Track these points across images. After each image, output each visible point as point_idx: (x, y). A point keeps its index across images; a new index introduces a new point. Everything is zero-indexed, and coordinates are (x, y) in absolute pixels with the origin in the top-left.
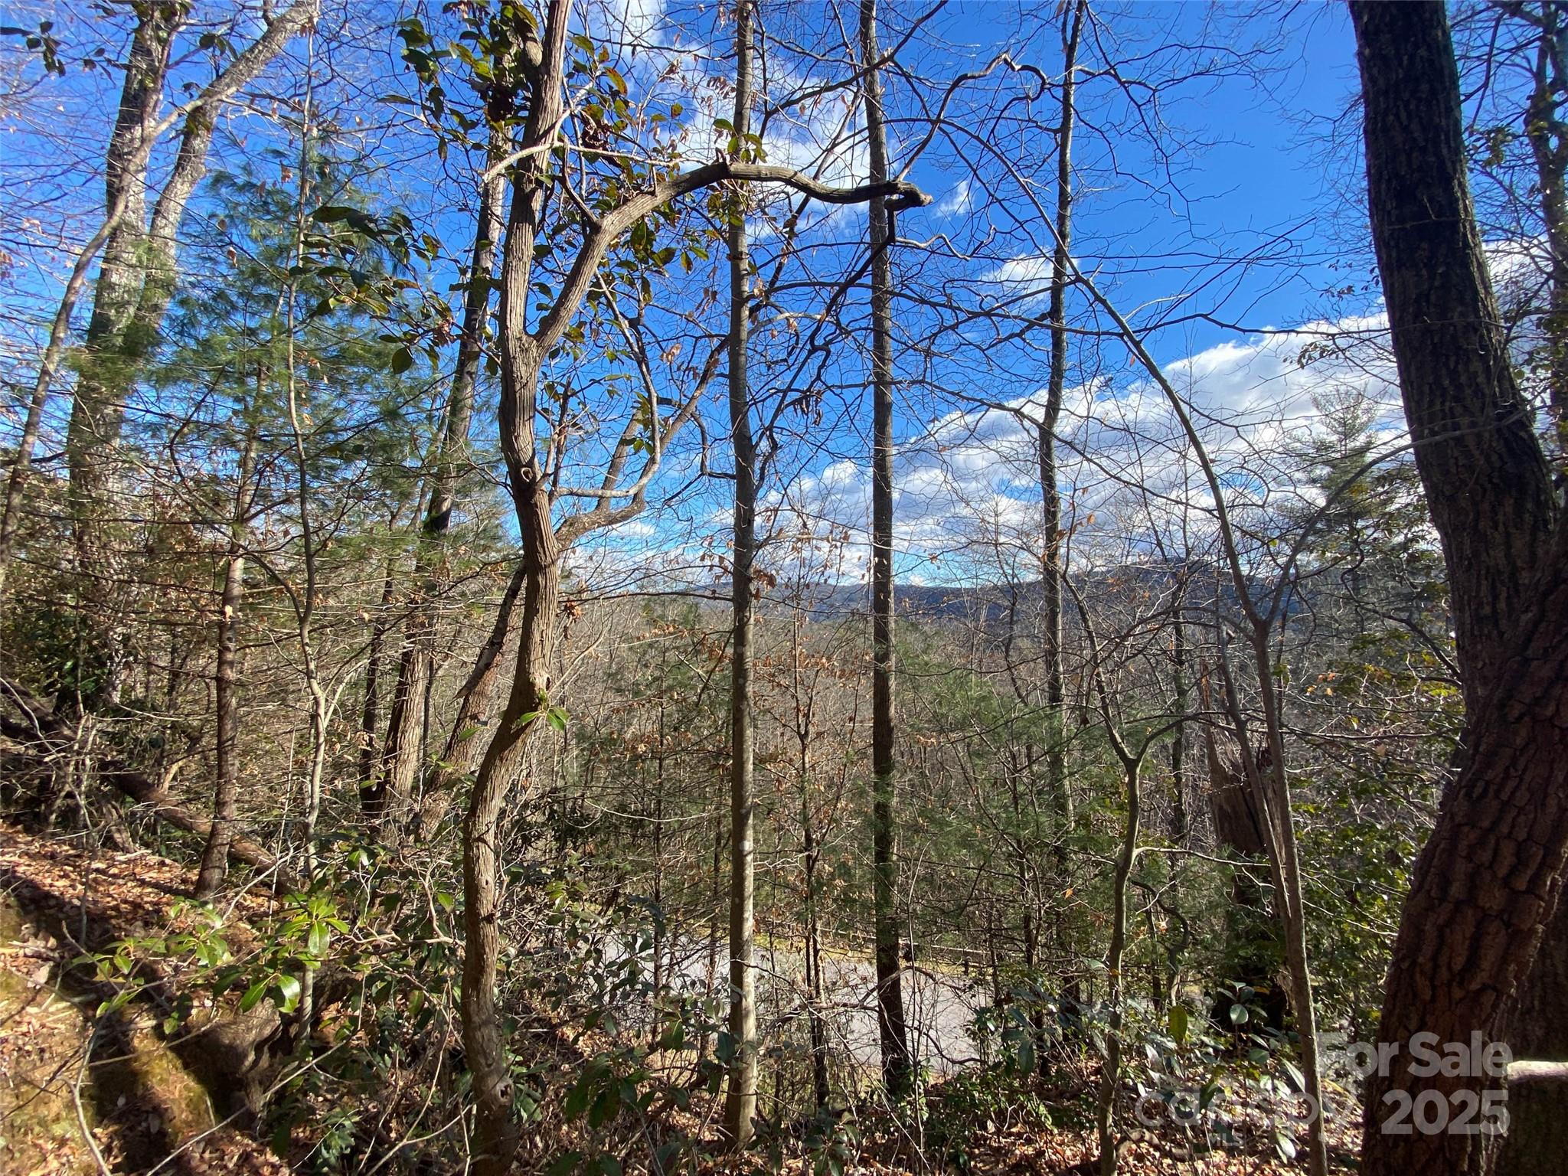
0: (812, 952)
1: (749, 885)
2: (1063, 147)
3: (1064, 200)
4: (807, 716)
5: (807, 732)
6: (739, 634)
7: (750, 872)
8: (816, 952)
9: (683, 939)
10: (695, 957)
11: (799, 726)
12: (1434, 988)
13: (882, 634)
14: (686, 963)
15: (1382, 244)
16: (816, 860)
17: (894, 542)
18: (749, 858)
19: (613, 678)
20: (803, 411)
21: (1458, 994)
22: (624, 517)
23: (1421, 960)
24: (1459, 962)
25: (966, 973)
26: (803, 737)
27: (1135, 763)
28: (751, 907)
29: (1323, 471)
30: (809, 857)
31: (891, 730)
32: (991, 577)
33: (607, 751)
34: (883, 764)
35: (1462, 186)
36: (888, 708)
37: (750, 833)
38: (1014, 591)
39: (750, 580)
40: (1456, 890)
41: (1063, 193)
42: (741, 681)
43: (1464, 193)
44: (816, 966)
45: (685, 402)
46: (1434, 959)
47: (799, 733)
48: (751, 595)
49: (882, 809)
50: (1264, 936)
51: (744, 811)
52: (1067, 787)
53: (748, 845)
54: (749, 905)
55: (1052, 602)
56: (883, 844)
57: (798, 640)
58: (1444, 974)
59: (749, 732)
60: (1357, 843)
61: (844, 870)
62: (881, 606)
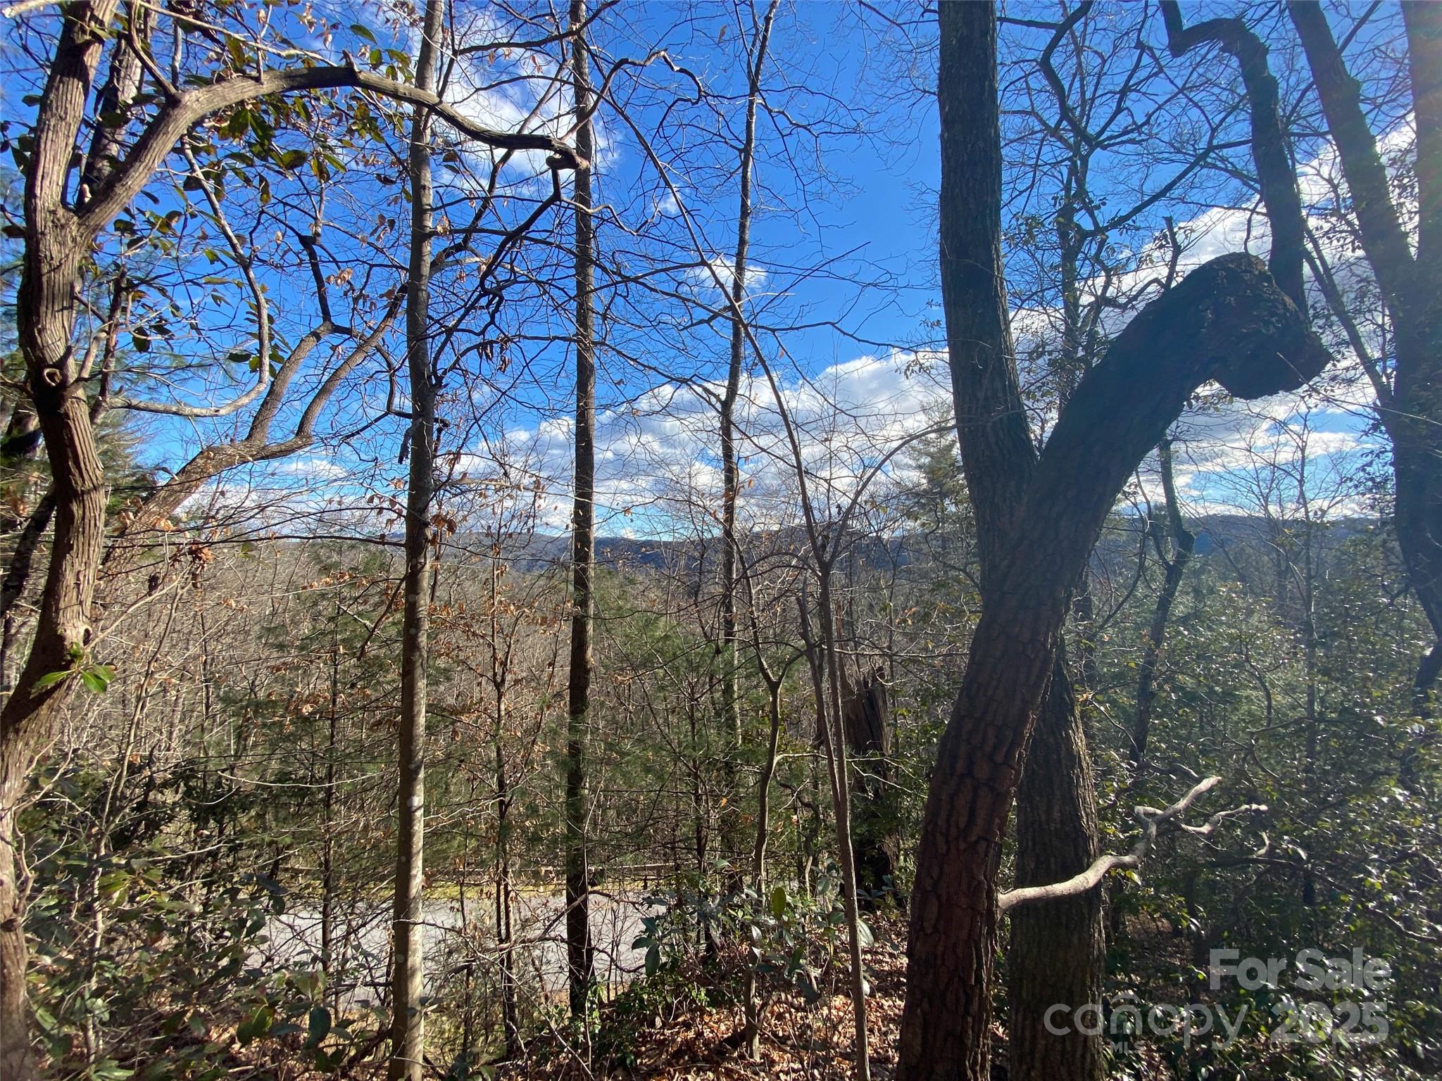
0: (502, 893)
1: (418, 842)
2: (745, 165)
3: (745, 213)
4: (504, 664)
5: (503, 681)
6: (412, 579)
7: (419, 828)
8: (507, 893)
9: (361, 905)
10: (374, 922)
11: (495, 674)
12: (947, 842)
13: (581, 582)
14: (362, 931)
15: (947, 288)
16: (509, 804)
17: (595, 497)
18: (419, 813)
19: (273, 633)
20: (487, 356)
21: (962, 846)
22: (284, 452)
23: (940, 823)
24: (963, 821)
25: (645, 887)
26: (498, 685)
27: (777, 685)
28: (420, 863)
29: (925, 460)
30: (502, 802)
31: (587, 671)
32: (685, 532)
33: (263, 716)
34: (578, 702)
35: (997, 250)
36: (585, 652)
37: (420, 788)
38: (703, 545)
39: (426, 525)
40: (960, 766)
41: (744, 205)
42: (413, 631)
43: (998, 256)
44: (507, 907)
45: (368, 334)
46: (948, 821)
47: (495, 682)
48: (427, 540)
49: (575, 749)
50: (874, 815)
51: (413, 766)
52: (737, 710)
53: (418, 800)
54: (418, 862)
55: (729, 554)
56: (575, 781)
57: (497, 588)
58: (953, 831)
59: (422, 684)
60: (934, 736)
61: (533, 810)
62: (581, 556)
